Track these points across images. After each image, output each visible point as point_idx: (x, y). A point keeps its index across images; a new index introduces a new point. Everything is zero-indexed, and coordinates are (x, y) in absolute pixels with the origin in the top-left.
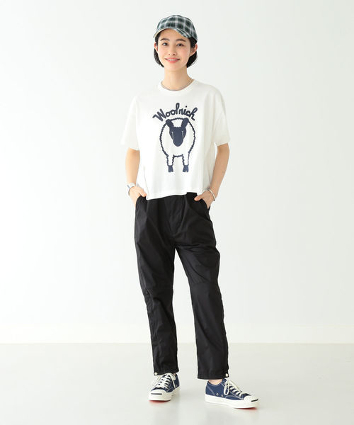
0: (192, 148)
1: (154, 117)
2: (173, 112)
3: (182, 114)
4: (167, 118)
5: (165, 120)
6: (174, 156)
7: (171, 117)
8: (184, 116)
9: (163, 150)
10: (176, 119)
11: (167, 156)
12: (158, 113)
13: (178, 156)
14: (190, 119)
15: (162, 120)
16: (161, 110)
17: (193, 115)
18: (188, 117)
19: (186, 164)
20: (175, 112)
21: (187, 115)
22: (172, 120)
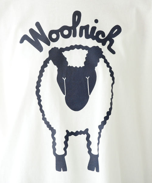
0: (106, 118)
1: (22, 41)
2: (66, 32)
3: (87, 37)
4: (53, 45)
5: (47, 48)
6: (69, 134)
7: (61, 43)
8: (91, 43)
9: (44, 119)
10: (72, 48)
11: (54, 132)
12: (31, 31)
13: (76, 134)
14: (104, 49)
15: (40, 49)
16: (38, 25)
17: (112, 42)
18: (100, 45)
19: (94, 152)
20: (71, 31)
21: (99, 41)
22: (63, 50)
